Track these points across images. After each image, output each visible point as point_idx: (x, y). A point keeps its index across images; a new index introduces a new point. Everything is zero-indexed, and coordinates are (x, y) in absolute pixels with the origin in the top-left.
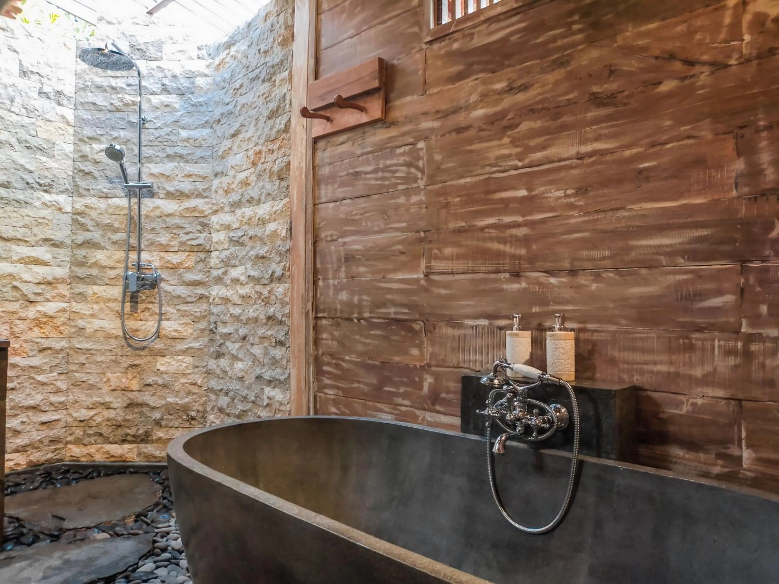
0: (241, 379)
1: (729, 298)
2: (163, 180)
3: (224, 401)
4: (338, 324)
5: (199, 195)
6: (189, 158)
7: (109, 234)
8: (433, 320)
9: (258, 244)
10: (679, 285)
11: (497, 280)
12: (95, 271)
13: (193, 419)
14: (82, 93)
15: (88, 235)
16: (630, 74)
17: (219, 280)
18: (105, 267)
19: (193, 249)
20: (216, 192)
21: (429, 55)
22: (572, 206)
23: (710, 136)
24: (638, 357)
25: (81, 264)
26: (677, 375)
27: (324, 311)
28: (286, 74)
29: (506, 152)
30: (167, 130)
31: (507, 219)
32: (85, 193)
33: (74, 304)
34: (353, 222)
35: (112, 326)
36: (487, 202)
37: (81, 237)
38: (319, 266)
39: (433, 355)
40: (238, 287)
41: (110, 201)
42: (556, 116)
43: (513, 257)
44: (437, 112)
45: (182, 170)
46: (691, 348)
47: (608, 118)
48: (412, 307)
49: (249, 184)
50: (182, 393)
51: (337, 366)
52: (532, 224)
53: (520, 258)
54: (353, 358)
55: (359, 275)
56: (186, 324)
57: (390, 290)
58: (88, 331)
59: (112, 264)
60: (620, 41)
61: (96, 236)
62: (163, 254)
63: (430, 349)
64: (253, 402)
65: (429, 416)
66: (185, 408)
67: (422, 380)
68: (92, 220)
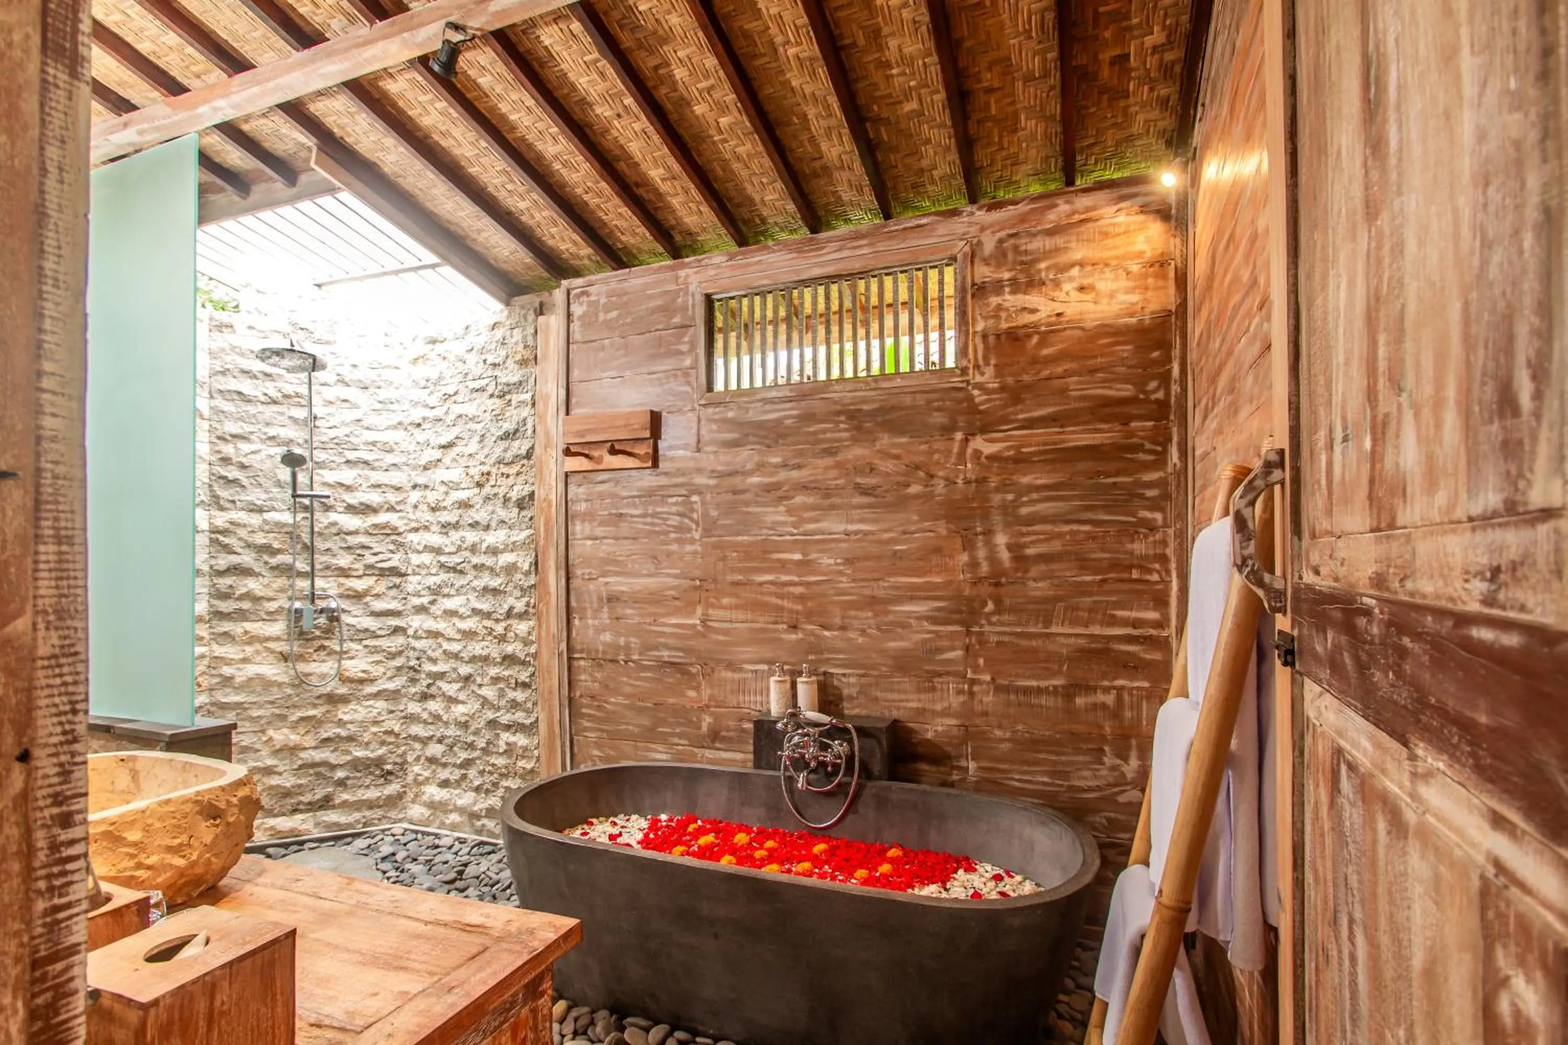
0: (465, 726)
1: (959, 653)
2: (340, 490)
3: (435, 749)
4: (600, 665)
5: (392, 509)
6: (376, 464)
7: (266, 557)
8: (712, 664)
9: (487, 573)
10: (925, 641)
11: (777, 630)
12: (246, 605)
13: (390, 773)
14: (220, 377)
15: (234, 559)
16: (888, 474)
17: (421, 609)
18: (262, 598)
19: (383, 573)
20: (416, 507)
21: (703, 417)
22: (841, 573)
23: (944, 532)
24: (896, 696)
25: (224, 596)
26: (924, 709)
27: (582, 651)
28: (528, 397)
29: (782, 518)
30: (346, 430)
31: (785, 578)
32: (228, 505)
33: (215, 647)
34: (615, 562)
35: (275, 671)
36: (764, 560)
37: (223, 561)
38: (573, 603)
39: (711, 697)
40: (455, 620)
41: (266, 516)
42: (827, 496)
43: (791, 611)
44: (713, 471)
45: (367, 479)
46: (933, 689)
47: (869, 506)
48: (688, 651)
49: (471, 506)
50: (374, 745)
51: (599, 708)
52: (808, 584)
53: (797, 612)
54: (620, 700)
55: (626, 617)
56: (378, 662)
57: (663, 634)
58: (238, 680)
59: (271, 594)
60: (878, 445)
61: (247, 559)
62: (342, 580)
63: (709, 691)
64: (483, 749)
65: (708, 753)
66: (379, 762)
67: (700, 721)
68: (240, 539)
